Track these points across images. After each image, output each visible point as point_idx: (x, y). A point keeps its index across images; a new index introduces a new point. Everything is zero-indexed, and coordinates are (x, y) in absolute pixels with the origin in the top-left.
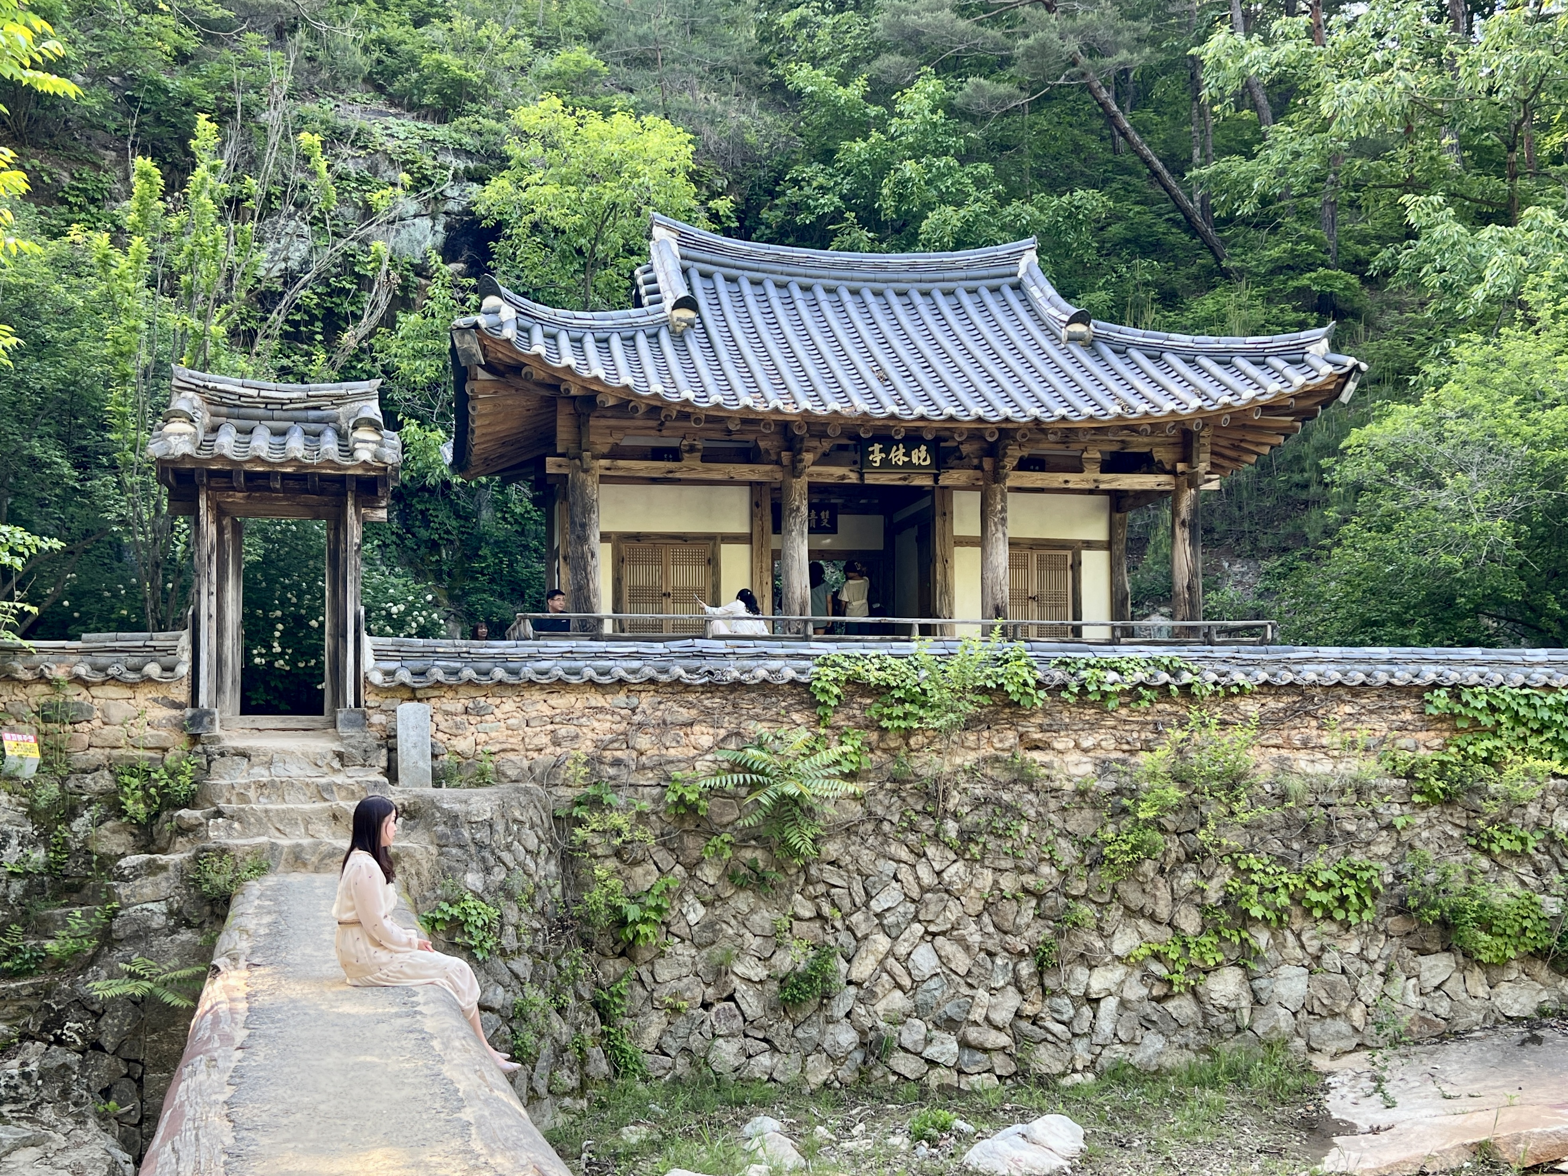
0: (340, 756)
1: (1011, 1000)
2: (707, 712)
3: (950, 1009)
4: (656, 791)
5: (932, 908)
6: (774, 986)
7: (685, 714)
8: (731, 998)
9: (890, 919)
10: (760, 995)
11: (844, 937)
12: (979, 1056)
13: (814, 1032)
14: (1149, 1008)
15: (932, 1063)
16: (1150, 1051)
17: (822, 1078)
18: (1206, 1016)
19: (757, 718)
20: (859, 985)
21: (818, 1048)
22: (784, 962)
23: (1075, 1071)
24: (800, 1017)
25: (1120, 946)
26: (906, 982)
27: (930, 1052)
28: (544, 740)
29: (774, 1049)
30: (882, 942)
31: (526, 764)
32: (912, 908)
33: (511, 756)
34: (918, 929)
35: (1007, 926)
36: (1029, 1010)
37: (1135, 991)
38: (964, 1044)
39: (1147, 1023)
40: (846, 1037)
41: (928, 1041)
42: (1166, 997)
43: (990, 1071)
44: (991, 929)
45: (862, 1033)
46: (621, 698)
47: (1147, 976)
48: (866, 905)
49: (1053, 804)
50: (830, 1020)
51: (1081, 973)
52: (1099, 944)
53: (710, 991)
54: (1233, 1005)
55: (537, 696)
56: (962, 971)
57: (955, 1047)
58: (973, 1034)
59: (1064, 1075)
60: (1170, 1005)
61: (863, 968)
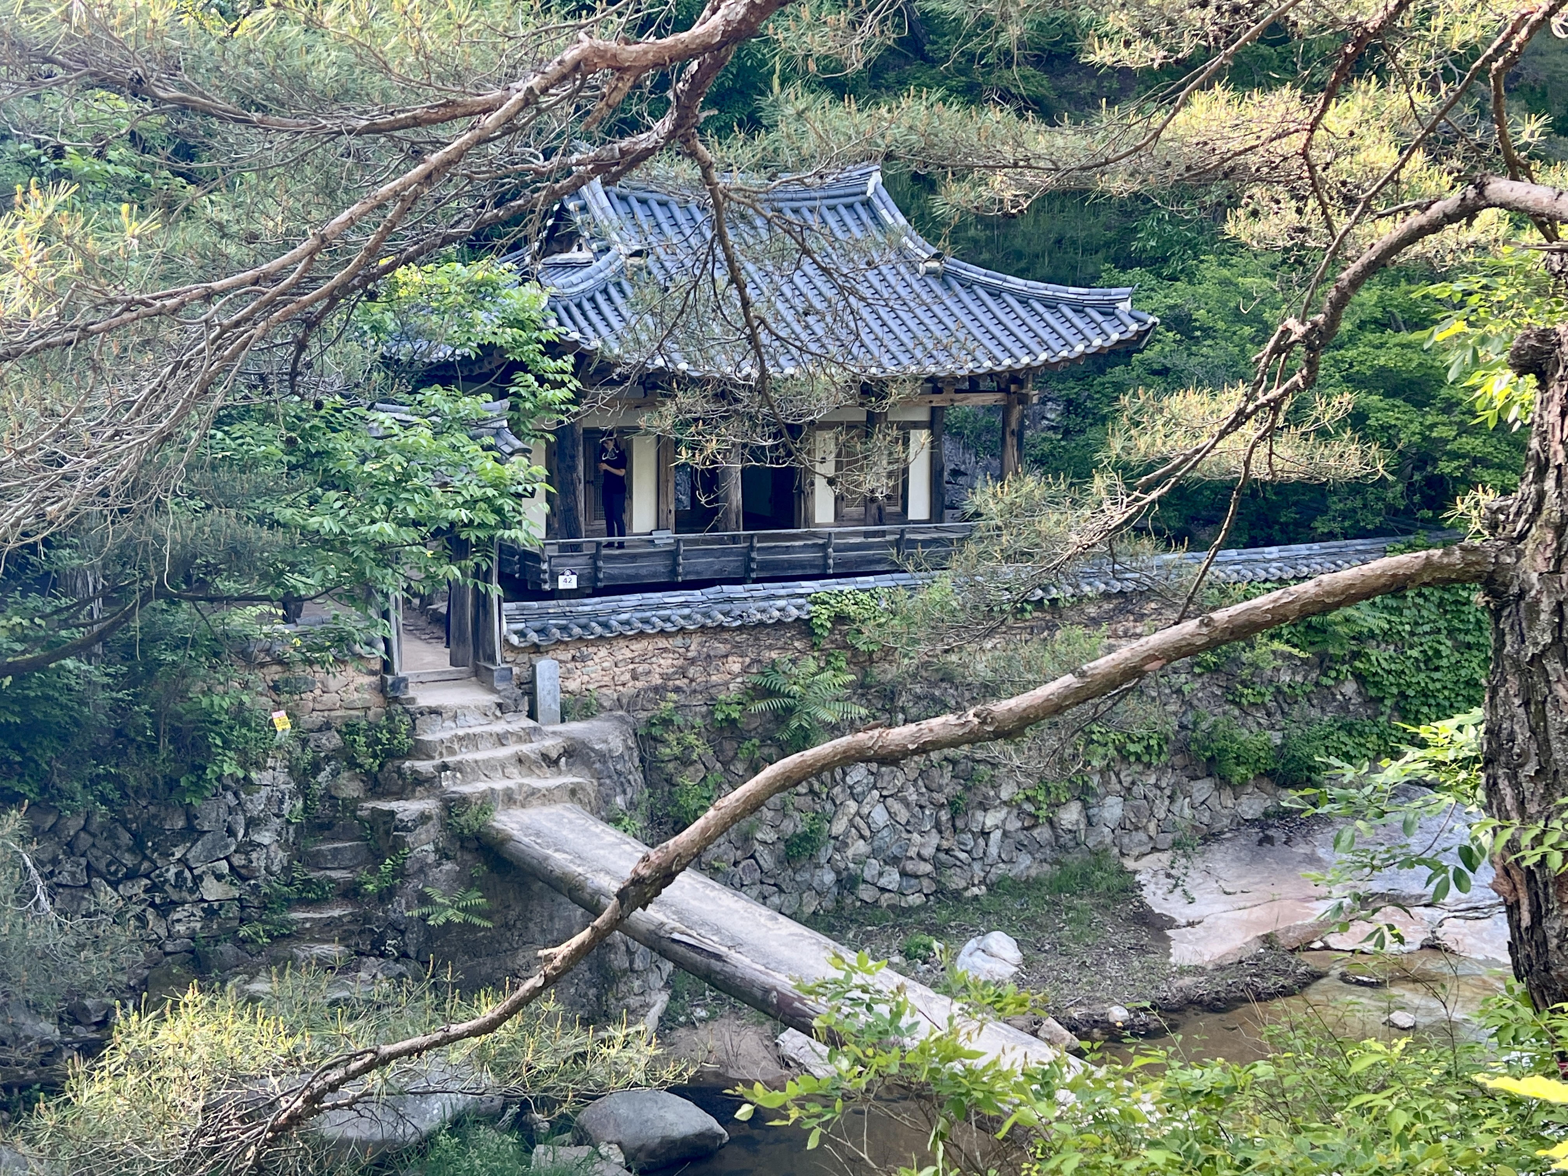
0: (498, 705)
1: (934, 839)
2: (737, 646)
3: (895, 850)
4: (704, 709)
5: (886, 778)
6: (782, 846)
7: (723, 649)
8: (752, 857)
9: (858, 789)
10: (772, 852)
11: (829, 806)
12: (913, 881)
13: (807, 876)
14: (1021, 836)
15: (883, 890)
16: (1022, 867)
18: (1057, 837)
20: (836, 838)
21: (810, 887)
22: (788, 827)
23: (974, 885)
24: (798, 866)
25: (1005, 793)
26: (867, 833)
27: (883, 882)
28: (627, 676)
29: (781, 891)
30: (852, 806)
31: (616, 696)
32: (872, 779)
33: (606, 691)
34: (876, 793)
35: (934, 786)
36: (945, 844)
37: (1014, 825)
38: (903, 874)
39: (1020, 846)
40: (829, 878)
41: (881, 874)
42: (1034, 826)
43: (920, 891)
44: (924, 790)
45: (838, 873)
46: (679, 640)
47: (1021, 813)
48: (843, 780)
50: (818, 866)
51: (979, 815)
52: (992, 793)
53: (739, 853)
54: (1075, 828)
55: (623, 643)
56: (903, 822)
57: (897, 877)
58: (910, 866)
60: (1035, 833)
61: (839, 827)
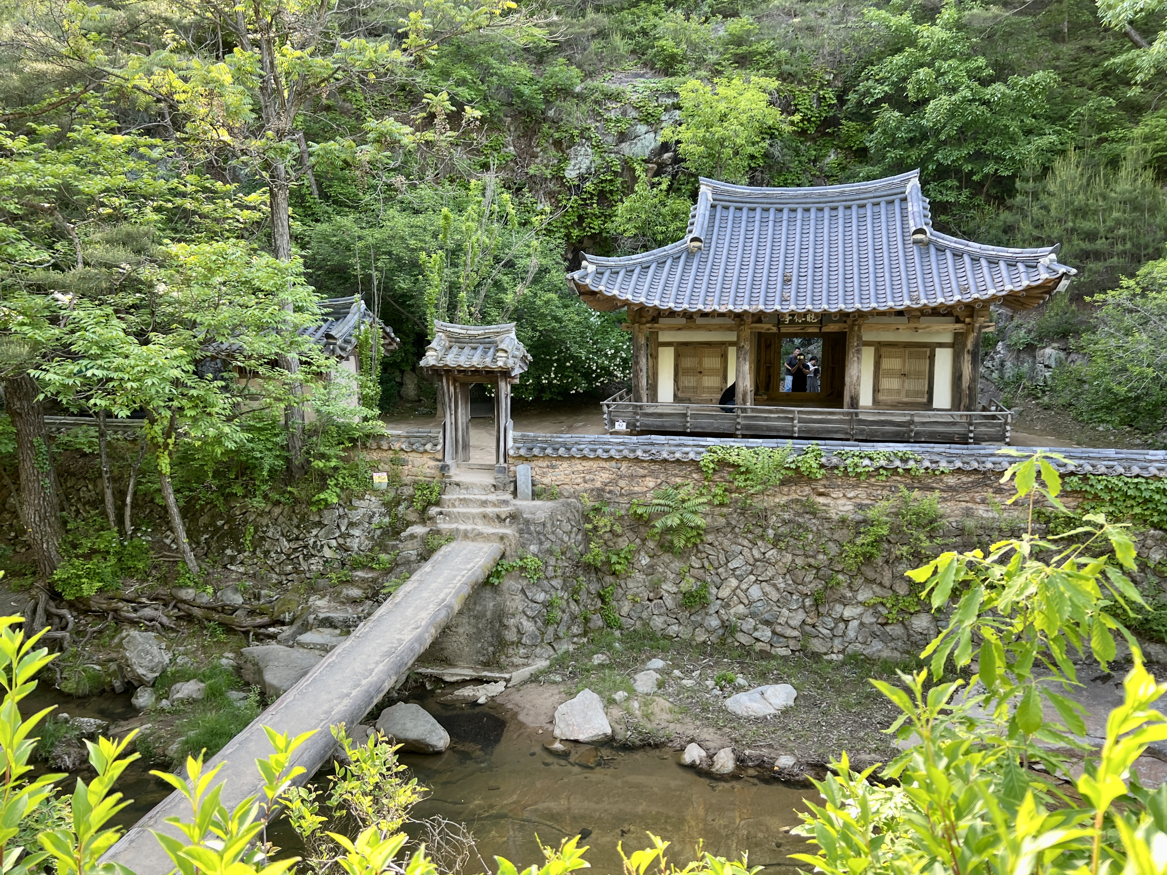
0: (494, 486)
1: (800, 616)
2: (652, 472)
3: (767, 616)
4: (628, 506)
5: (760, 569)
6: (680, 596)
7: (642, 472)
8: (661, 598)
9: (738, 572)
10: (674, 599)
11: (716, 579)
12: (782, 639)
13: (699, 618)
14: (876, 628)
15: (757, 640)
16: (875, 649)
17: (702, 639)
18: (909, 636)
19: (676, 475)
20: (723, 600)
21: (701, 625)
23: (832, 652)
24: (693, 611)
25: (861, 598)
26: (746, 602)
27: (756, 634)
28: (579, 480)
29: (680, 624)
30: (734, 582)
31: (572, 490)
32: (750, 568)
33: (566, 487)
34: (752, 578)
35: (798, 581)
36: (809, 621)
37: (869, 619)
38: (774, 633)
39: (874, 635)
40: (715, 622)
41: (756, 629)
42: (886, 624)
43: (787, 646)
44: (790, 582)
45: (723, 622)
46: (613, 463)
47: (876, 613)
48: (726, 564)
49: (826, 525)
50: (707, 614)
51: (839, 608)
52: (849, 594)
53: (651, 595)
54: (925, 632)
55: (577, 462)
56: (775, 599)
57: (769, 634)
58: (779, 629)
59: (825, 654)
60: (888, 628)
61: (724, 593)
